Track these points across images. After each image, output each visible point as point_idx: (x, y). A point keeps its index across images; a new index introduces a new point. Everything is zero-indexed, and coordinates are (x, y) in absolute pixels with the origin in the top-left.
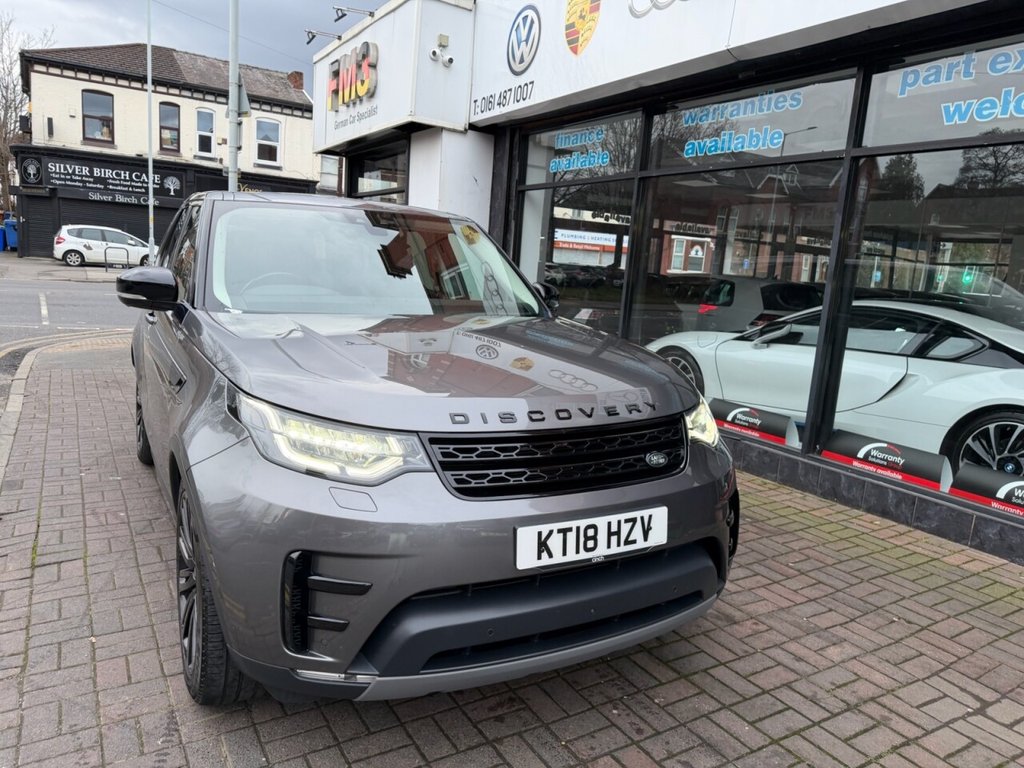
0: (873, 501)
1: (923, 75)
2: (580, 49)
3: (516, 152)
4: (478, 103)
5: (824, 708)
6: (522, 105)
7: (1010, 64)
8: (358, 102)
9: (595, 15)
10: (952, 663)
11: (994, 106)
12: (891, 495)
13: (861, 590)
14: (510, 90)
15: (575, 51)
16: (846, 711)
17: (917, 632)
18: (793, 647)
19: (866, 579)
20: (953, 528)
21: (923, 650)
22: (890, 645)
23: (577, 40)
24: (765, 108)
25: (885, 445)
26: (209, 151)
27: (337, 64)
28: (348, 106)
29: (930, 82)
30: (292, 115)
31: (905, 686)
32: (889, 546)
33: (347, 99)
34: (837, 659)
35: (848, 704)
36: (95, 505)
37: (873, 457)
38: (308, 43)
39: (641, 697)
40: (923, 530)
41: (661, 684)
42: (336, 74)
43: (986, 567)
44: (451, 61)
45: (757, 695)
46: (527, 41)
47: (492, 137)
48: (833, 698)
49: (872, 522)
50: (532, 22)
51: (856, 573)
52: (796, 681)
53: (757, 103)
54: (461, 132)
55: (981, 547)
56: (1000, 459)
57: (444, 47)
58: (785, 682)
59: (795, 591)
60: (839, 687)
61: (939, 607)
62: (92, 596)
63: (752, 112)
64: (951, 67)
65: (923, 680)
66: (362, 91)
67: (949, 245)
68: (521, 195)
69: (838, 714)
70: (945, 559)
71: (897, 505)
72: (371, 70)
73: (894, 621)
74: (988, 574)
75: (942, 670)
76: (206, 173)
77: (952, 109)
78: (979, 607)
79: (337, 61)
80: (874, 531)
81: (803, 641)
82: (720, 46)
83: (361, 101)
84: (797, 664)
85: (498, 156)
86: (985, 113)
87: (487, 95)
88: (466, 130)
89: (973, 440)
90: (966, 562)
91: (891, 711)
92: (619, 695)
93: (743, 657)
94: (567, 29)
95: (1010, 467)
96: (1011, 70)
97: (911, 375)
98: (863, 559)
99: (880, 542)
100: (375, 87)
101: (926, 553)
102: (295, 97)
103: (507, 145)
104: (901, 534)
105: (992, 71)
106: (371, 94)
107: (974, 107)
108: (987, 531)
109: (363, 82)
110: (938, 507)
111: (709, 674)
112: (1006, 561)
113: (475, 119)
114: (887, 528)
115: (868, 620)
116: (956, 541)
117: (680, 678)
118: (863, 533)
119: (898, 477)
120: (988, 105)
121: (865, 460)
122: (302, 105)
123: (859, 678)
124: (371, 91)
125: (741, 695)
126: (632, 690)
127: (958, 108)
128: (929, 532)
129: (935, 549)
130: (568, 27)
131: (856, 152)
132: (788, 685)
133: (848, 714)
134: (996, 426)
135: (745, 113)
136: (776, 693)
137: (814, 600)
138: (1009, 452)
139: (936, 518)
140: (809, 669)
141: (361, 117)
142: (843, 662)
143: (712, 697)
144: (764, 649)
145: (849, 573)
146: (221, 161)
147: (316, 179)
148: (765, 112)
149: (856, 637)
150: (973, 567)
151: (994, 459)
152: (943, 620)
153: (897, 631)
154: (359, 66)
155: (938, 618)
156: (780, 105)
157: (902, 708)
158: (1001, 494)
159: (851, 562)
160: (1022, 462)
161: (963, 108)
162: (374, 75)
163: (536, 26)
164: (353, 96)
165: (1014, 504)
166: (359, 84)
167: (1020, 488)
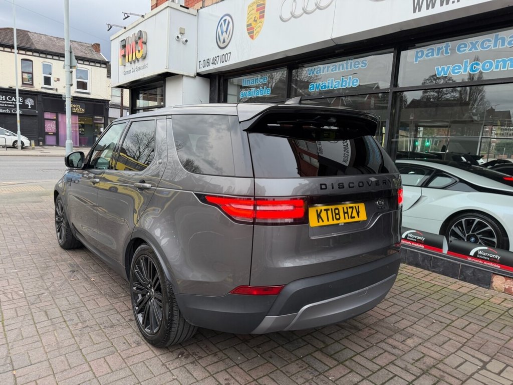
0: (411, 259)
1: (426, 52)
2: (254, 37)
3: (221, 88)
4: (201, 63)
5: (412, 374)
6: (225, 64)
7: (467, 49)
8: (137, 61)
9: (262, 20)
10: (465, 343)
11: (460, 68)
12: (420, 256)
13: (415, 307)
14: (218, 56)
15: (252, 37)
16: (423, 374)
17: (446, 327)
18: (390, 341)
19: (416, 300)
20: (450, 271)
21: (451, 337)
22: (435, 335)
23: (253, 32)
24: (349, 68)
25: (415, 231)
26: (50, 84)
27: (124, 41)
28: (131, 63)
29: (429, 56)
30: (95, 66)
31: (447, 357)
32: (423, 282)
33: (130, 60)
34: (412, 345)
35: (423, 370)
36: (5, 288)
37: (409, 237)
38: (108, 30)
39: (322, 377)
40: (436, 272)
41: (331, 368)
42: (124, 46)
43: (469, 290)
44: (186, 41)
45: (379, 370)
47: (209, 80)
48: (415, 368)
49: (411, 270)
50: (229, 23)
51: (411, 298)
52: (396, 360)
53: (345, 65)
54: (192, 77)
55: (464, 280)
56: (468, 236)
57: (183, 34)
58: (391, 361)
59: (384, 310)
60: (417, 361)
61: (453, 313)
62: (10, 345)
63: (343, 69)
64: (439, 49)
65: (454, 353)
66: (139, 56)
67: (422, 129)
69: (420, 376)
70: (449, 287)
71: (423, 261)
72: (144, 45)
73: (434, 323)
74: (470, 294)
75: (461, 347)
76: (48, 96)
77: (440, 69)
78: (471, 311)
79: (124, 40)
80: (414, 274)
81: (394, 337)
82: (328, 37)
83: (138, 61)
84: (394, 350)
85: (212, 89)
86: (456, 71)
87: (206, 58)
88: (195, 76)
89: (455, 227)
90: (460, 288)
91: (444, 372)
92: (311, 377)
93: (367, 349)
94: (247, 27)
95: (473, 239)
96: (467, 51)
97: (424, 196)
98: (412, 290)
99: (418, 280)
100: (146, 54)
101: (440, 284)
102: (96, 56)
103: (217, 84)
104: (426, 275)
105: (458, 51)
106: (144, 58)
107: (451, 68)
108: (467, 272)
109: (139, 51)
110: (443, 261)
111: (353, 360)
112: (477, 286)
113: (199, 71)
114: (420, 272)
115: (422, 323)
116: (452, 277)
117: (339, 364)
118: (409, 276)
119: (422, 247)
120: (457, 68)
121: (406, 239)
122: (100, 61)
123: (425, 355)
124: (144, 56)
125: (371, 371)
126: (317, 373)
127: (443, 69)
128: (439, 274)
129: (444, 282)
130: (248, 26)
131: (395, 90)
132: (392, 363)
133: (424, 376)
134: (466, 220)
135: (339, 70)
136: (387, 367)
137: (394, 314)
138: (472, 232)
139: (442, 266)
140: (400, 353)
141: (139, 69)
142: (415, 347)
143: (357, 373)
144: (377, 343)
145: (407, 298)
146: (57, 90)
147: (109, 99)
148: (349, 69)
149: (418, 332)
150: (463, 290)
151: (465, 236)
152: (456, 320)
153: (437, 327)
154: (137, 43)
155: (454, 319)
156: (356, 66)
157: (449, 370)
158: (472, 253)
159: (407, 292)
160: (479, 236)
161: (446, 69)
162: (145, 48)
163: (231, 24)
164: (134, 58)
165: (479, 258)
166: (137, 52)
167: (480, 250)
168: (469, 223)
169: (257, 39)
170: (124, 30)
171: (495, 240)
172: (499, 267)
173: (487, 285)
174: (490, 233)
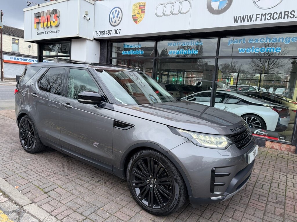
1: (233, 41)
2: (138, 22)
3: (109, 48)
4: (98, 32)
5: (268, 183)
6: (116, 35)
8: (50, 27)
9: (143, 14)
10: (274, 169)
11: (250, 50)
14: (111, 30)
15: (136, 23)
16: (271, 182)
21: (267, 168)
23: (137, 20)
27: (39, 14)
28: (44, 28)
33: (45, 26)
38: (28, 6)
42: (39, 17)
44: (89, 19)
46: (117, 17)
47: (100, 43)
50: (119, 12)
54: (91, 40)
57: (87, 15)
60: (265, 178)
62: (81, 197)
65: (274, 173)
68: (111, 60)
72: (58, 18)
73: (257, 163)
74: (259, 150)
77: (241, 49)
78: (266, 157)
82: (187, 29)
83: (52, 27)
84: (254, 175)
85: (102, 48)
86: (248, 51)
87: (101, 30)
88: (93, 40)
96: (253, 43)
97: (226, 108)
100: (59, 24)
105: (249, 42)
106: (57, 26)
107: (246, 50)
113: (96, 37)
120: (249, 49)
123: (266, 175)
127: (242, 49)
130: (133, 16)
134: (247, 118)
136: (258, 182)
138: (250, 123)
140: (256, 176)
141: (51, 32)
142: (259, 173)
152: (264, 161)
153: (260, 165)
154: (51, 16)
156: (196, 44)
157: (278, 180)
158: (255, 132)
160: (253, 125)
161: (243, 49)
162: (59, 20)
163: (120, 13)
164: (49, 25)
165: (258, 134)
166: (52, 22)
167: (258, 131)
168: (249, 119)
169: (140, 24)
170: (37, 6)
171: (261, 126)
172: (267, 138)
173: (263, 146)
174: (258, 123)
